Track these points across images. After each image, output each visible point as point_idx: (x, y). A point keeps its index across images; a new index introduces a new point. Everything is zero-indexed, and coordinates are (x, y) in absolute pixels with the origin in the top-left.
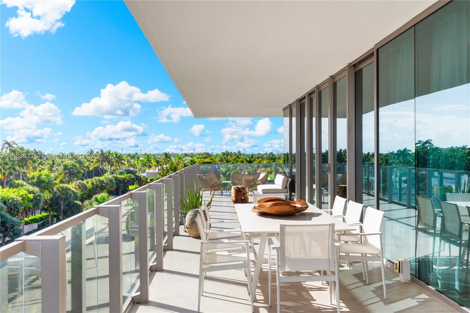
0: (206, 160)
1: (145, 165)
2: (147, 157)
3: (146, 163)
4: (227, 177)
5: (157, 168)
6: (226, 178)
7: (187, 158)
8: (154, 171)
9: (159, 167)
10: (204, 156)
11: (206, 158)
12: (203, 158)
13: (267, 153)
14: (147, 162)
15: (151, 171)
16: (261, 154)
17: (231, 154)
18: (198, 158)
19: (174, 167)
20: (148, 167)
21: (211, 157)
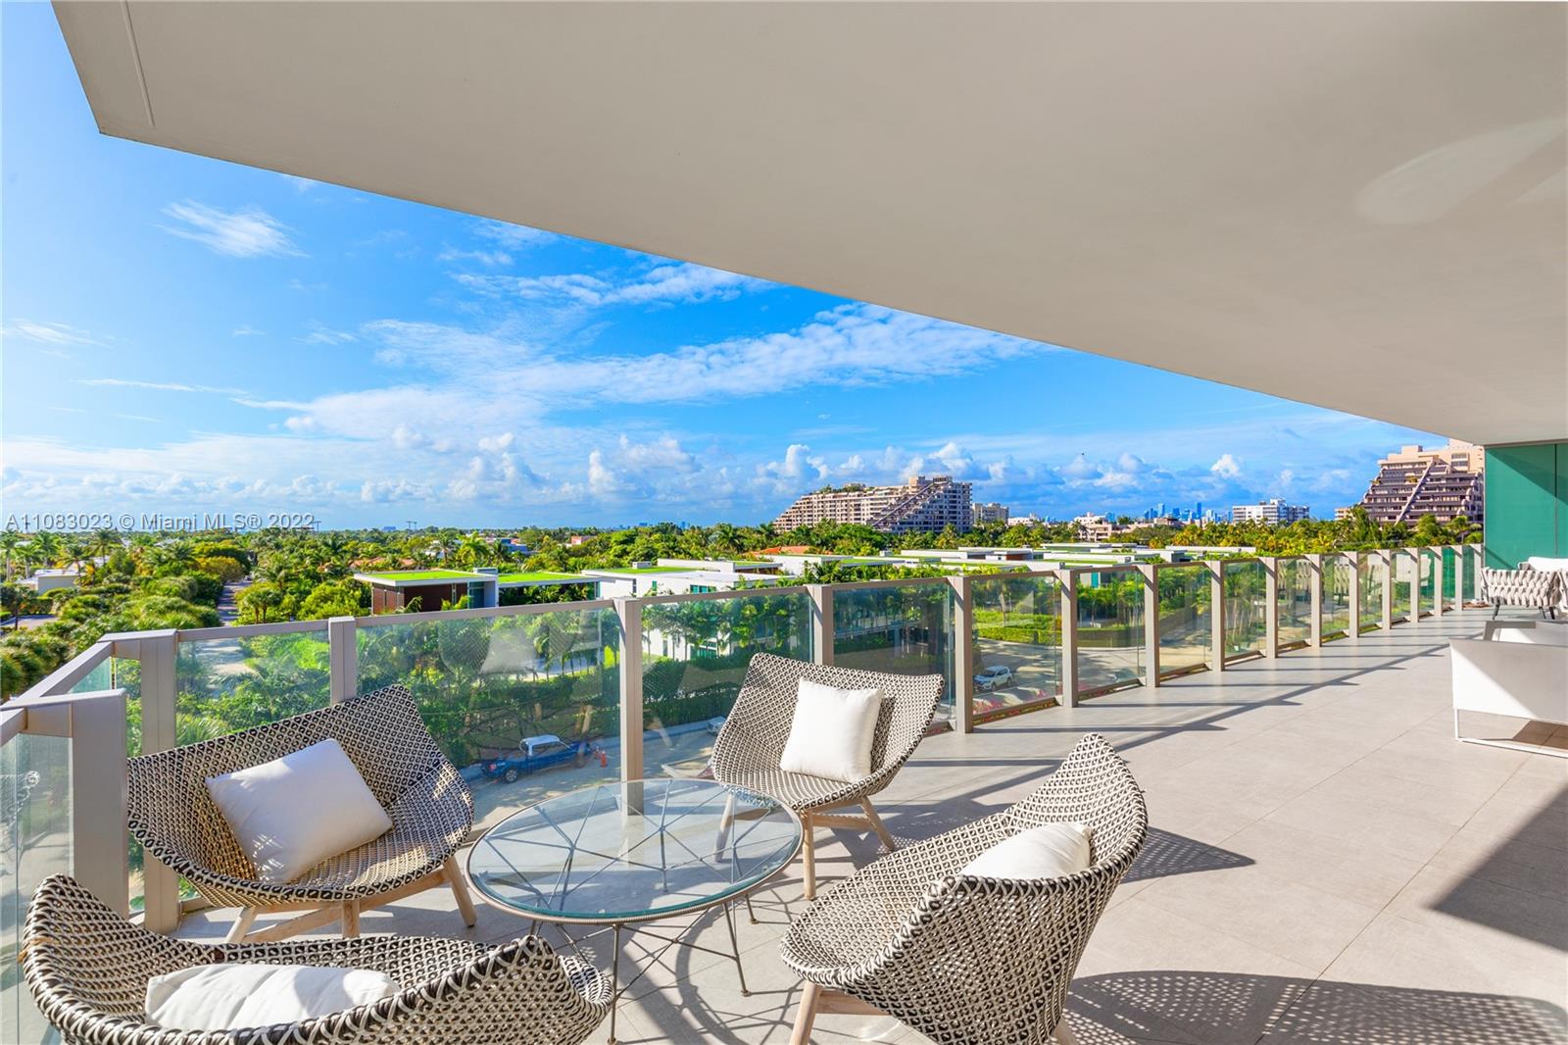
0: (221, 546)
1: (37, 559)
2: (41, 539)
3: (40, 553)
4: (279, 581)
5: (75, 565)
6: (278, 583)
7: (169, 541)
8: (64, 572)
9: (82, 563)
10: (216, 535)
11: (220, 540)
12: (214, 541)
13: (365, 530)
14: (42, 551)
15: (56, 572)
16: (354, 532)
17: (285, 532)
18: (197, 541)
19: (127, 563)
20: (45, 564)
21: (233, 538)
